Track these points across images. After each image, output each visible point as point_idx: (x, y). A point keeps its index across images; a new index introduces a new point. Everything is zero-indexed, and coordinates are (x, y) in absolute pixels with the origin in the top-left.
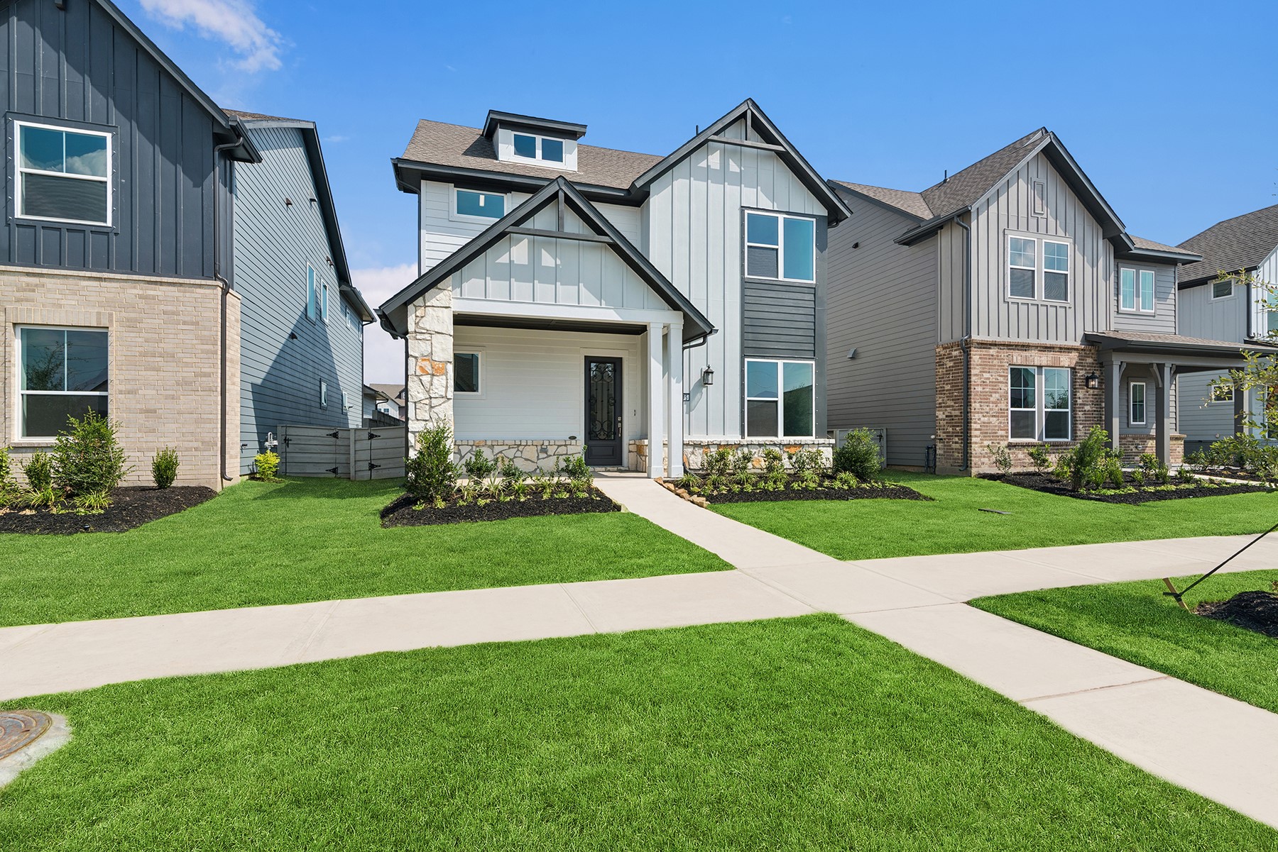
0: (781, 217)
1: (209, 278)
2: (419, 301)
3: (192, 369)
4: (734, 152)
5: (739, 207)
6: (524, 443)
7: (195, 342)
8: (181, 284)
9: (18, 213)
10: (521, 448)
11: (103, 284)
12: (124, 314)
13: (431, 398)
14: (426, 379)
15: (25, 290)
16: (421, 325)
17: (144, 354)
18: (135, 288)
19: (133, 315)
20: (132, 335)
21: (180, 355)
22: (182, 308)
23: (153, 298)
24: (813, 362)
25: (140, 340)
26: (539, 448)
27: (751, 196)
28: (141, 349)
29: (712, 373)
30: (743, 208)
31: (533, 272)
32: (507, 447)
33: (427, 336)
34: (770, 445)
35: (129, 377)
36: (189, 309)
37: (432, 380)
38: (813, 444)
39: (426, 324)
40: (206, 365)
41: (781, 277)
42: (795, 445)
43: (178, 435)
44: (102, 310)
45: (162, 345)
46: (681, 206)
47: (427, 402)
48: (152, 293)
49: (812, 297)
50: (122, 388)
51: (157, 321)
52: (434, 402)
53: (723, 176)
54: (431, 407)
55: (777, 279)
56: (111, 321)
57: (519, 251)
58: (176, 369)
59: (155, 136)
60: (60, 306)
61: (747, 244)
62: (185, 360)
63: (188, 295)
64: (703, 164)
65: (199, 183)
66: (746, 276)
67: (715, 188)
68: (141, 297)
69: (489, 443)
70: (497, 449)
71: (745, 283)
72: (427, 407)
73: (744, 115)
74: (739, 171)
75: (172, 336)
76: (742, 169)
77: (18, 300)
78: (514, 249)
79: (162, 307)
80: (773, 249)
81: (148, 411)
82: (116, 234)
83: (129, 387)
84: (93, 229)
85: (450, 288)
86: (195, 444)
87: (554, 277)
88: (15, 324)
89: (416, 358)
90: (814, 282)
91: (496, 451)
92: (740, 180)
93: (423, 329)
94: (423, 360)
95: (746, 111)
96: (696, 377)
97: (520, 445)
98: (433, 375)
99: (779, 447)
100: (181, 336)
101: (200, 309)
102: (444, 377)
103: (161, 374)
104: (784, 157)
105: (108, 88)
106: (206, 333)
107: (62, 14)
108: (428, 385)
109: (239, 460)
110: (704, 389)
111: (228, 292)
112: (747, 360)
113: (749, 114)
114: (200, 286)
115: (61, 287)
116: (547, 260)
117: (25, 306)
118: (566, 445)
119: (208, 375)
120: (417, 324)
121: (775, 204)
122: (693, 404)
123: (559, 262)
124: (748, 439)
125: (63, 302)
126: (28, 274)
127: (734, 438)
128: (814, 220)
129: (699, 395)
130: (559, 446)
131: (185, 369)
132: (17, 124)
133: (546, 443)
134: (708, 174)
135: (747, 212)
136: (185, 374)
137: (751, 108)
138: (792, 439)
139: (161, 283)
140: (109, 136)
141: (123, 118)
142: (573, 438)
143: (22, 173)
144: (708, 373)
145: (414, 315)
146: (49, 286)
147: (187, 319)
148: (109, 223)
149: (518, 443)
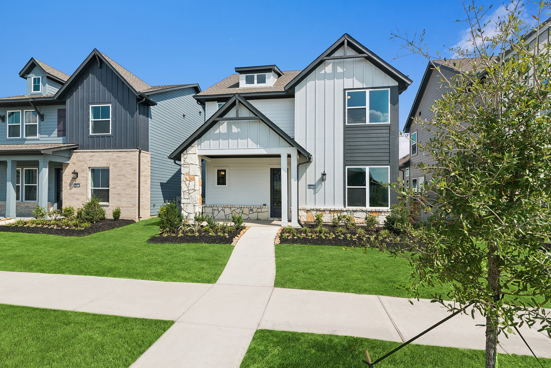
0: (368, 91)
1: (135, 148)
2: (185, 152)
3: (130, 180)
4: (340, 62)
5: (343, 89)
6: (243, 207)
7: (131, 170)
8: (127, 151)
9: (91, 134)
10: (242, 209)
11: (108, 153)
12: (113, 162)
13: (189, 190)
14: (187, 182)
15: (91, 157)
16: (186, 161)
17: (118, 175)
18: (116, 154)
19: (115, 163)
20: (115, 169)
21: (127, 175)
22: (127, 159)
23: (120, 156)
24: (389, 167)
25: (117, 171)
26: (250, 209)
27: (349, 83)
28: (117, 174)
29: (326, 174)
30: (345, 90)
31: (228, 136)
32: (236, 208)
33: (188, 166)
34: (360, 211)
35: (114, 183)
36: (129, 159)
37: (189, 183)
38: (388, 211)
39: (188, 161)
40: (134, 178)
41: (368, 122)
42: (376, 212)
43: (126, 202)
44: (108, 162)
45: (122, 172)
46: (310, 95)
47: (188, 191)
48: (120, 155)
49: (388, 131)
50: (113, 186)
51: (121, 164)
52: (190, 192)
53: (334, 76)
54: (189, 194)
55: (365, 124)
56: (110, 165)
57: (223, 128)
58: (126, 180)
59: (122, 103)
60: (98, 161)
61: (347, 108)
62: (128, 177)
63: (129, 155)
64: (323, 72)
65: (133, 117)
66: (347, 124)
67: (329, 83)
68: (118, 156)
69: (229, 206)
70: (233, 209)
71: (346, 128)
72: (188, 193)
73: (343, 43)
74: (343, 71)
75: (125, 169)
76: (345, 70)
77: (90, 160)
78: (221, 127)
79: (123, 159)
80: (363, 108)
81: (119, 194)
82: (112, 137)
83: (114, 186)
84: (107, 136)
85: (196, 146)
86: (131, 205)
87: (237, 137)
88: (89, 168)
89: (184, 174)
90: (389, 123)
91: (232, 210)
92: (343, 76)
93: (187, 163)
94: (186, 175)
95: (344, 40)
96: (319, 176)
97: (241, 208)
98: (190, 181)
99: (366, 213)
100: (127, 169)
101: (132, 159)
102: (194, 181)
103: (122, 181)
104: (369, 59)
105: (111, 91)
106: (133, 167)
107: (100, 69)
108: (188, 185)
109: (150, 210)
110: (323, 183)
111: (141, 152)
112: (347, 167)
113: (346, 41)
114: (132, 151)
115: (99, 155)
116: (235, 129)
117: (91, 162)
118: (261, 208)
119: (134, 182)
120: (184, 161)
121: (364, 84)
122: (317, 190)
123: (239, 130)
124: (348, 208)
125: (99, 160)
126: (92, 152)
127: (340, 207)
128: (389, 89)
129: (320, 185)
130: (258, 208)
131: (128, 180)
132: (91, 106)
133: (252, 207)
134: (325, 76)
135: (347, 91)
136: (128, 182)
137: (347, 38)
138: (374, 208)
139: (122, 151)
140: (110, 105)
141: (114, 99)
142: (265, 205)
143: (92, 121)
144: (324, 174)
145: (183, 158)
146: (96, 155)
147: (129, 163)
148: (110, 134)
149: (241, 206)
